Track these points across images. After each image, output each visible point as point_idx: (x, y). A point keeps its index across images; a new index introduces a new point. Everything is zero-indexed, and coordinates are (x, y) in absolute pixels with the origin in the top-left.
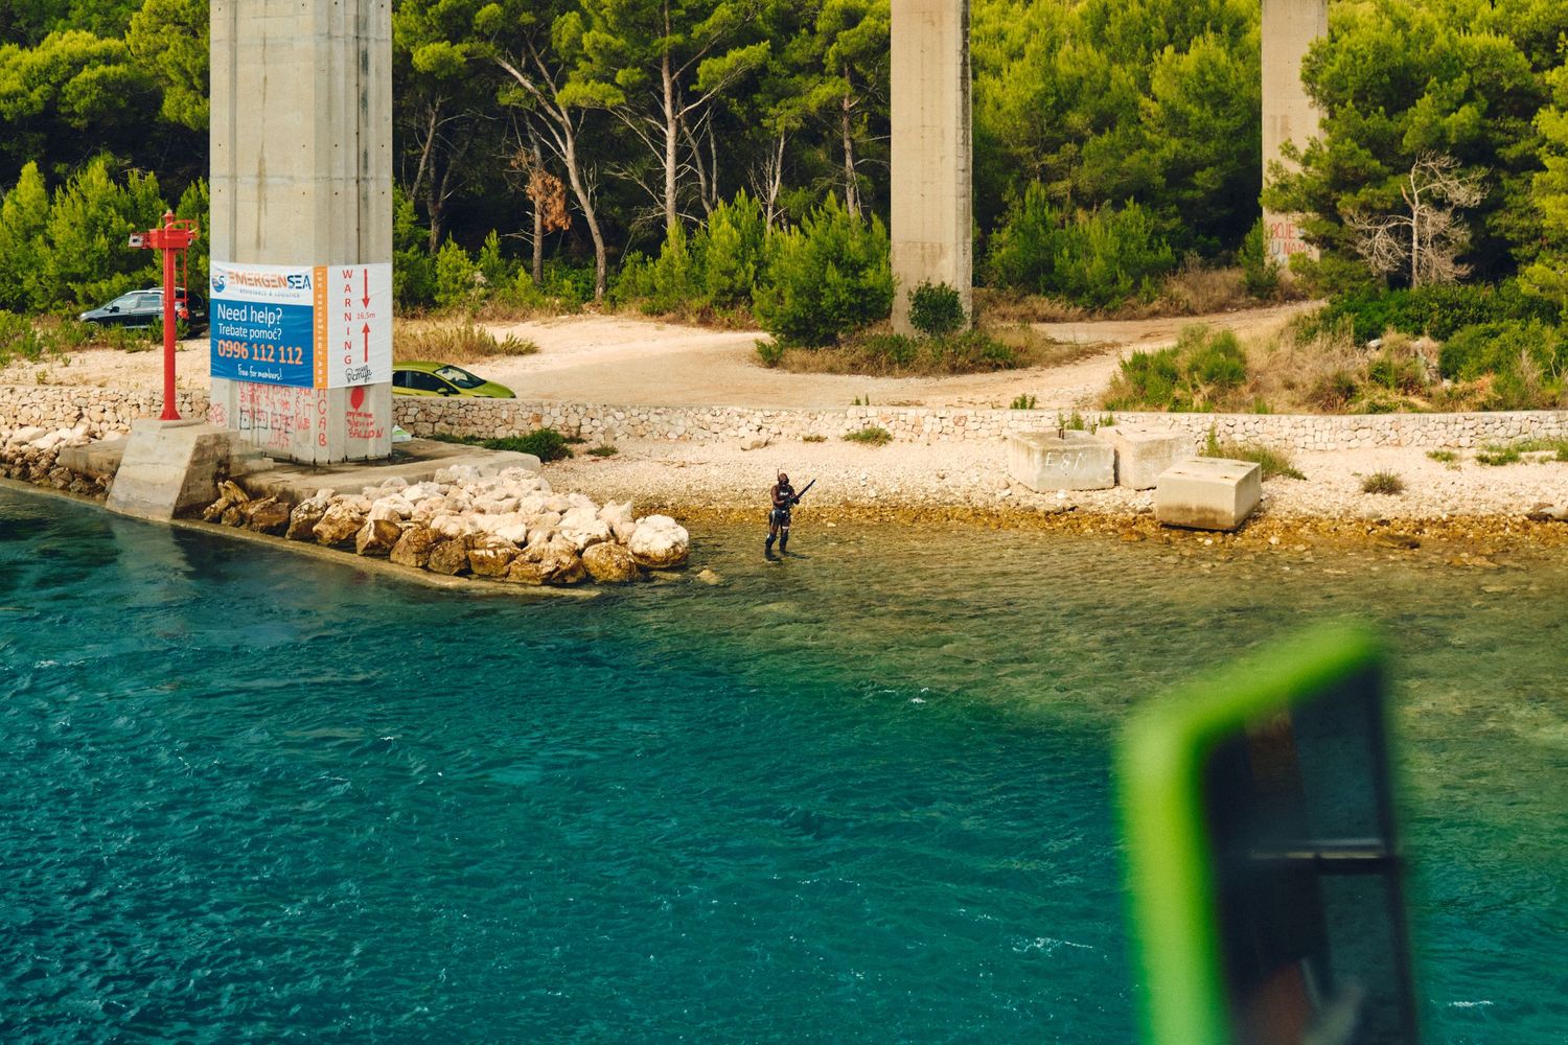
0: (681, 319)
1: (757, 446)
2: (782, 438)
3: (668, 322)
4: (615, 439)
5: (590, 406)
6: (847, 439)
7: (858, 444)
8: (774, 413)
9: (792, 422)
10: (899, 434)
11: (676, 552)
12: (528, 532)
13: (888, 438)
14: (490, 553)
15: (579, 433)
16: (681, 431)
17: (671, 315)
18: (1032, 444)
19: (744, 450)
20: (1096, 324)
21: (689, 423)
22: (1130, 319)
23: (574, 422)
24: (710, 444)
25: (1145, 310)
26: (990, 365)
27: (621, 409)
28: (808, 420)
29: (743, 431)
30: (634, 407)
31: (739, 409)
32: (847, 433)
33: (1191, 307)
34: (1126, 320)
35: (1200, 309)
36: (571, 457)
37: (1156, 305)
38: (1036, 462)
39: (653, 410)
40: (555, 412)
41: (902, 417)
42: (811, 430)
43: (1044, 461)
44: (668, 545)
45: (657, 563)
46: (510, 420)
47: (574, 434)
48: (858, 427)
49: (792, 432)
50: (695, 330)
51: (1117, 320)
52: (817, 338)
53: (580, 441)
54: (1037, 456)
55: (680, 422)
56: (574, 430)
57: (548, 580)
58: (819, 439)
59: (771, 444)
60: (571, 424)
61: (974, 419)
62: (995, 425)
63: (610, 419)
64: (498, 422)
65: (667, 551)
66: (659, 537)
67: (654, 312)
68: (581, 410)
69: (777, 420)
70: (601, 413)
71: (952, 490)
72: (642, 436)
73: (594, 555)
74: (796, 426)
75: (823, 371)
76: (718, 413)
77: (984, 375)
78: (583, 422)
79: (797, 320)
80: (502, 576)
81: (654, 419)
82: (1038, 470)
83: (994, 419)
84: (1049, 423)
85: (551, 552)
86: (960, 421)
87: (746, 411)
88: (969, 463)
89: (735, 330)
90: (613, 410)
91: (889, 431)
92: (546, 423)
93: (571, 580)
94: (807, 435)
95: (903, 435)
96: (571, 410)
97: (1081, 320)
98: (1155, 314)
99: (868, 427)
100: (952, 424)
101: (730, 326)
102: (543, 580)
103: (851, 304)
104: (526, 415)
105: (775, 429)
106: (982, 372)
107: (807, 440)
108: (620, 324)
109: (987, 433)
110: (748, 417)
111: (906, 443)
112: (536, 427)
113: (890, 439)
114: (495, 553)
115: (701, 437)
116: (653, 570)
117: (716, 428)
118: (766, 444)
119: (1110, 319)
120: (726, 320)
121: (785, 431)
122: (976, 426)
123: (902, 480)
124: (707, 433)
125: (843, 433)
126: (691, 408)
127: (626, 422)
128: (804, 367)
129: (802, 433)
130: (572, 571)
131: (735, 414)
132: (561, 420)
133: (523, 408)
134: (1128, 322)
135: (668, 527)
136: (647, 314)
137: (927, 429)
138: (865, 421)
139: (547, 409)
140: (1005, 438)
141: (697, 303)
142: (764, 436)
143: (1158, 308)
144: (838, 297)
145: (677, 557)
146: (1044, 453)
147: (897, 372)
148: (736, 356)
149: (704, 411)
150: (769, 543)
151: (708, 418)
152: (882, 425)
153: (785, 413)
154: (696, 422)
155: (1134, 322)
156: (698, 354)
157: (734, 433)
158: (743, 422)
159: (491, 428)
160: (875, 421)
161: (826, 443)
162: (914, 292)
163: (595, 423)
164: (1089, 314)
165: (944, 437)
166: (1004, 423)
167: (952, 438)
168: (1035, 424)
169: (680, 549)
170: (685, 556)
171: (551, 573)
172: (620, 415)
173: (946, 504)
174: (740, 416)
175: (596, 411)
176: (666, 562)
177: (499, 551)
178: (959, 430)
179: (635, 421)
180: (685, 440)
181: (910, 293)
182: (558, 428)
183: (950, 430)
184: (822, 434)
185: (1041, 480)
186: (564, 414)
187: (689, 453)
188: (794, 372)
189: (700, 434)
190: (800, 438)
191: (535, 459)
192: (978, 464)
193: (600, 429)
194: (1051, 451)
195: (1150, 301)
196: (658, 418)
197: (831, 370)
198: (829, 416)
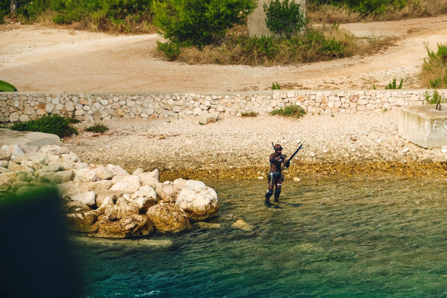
0: (85, 27)
1: (211, 121)
2: (226, 114)
3: (76, 29)
4: (102, 119)
5: (82, 96)
6: (274, 113)
7: (282, 118)
8: (219, 97)
9: (233, 103)
10: (310, 109)
11: (212, 207)
12: (96, 196)
13: (303, 112)
14: (80, 215)
15: (74, 115)
16: (151, 112)
17: (76, 24)
18: (421, 114)
19: (202, 124)
20: (369, 24)
21: (157, 106)
22: (390, 20)
23: (70, 107)
24: (173, 121)
25: (400, 13)
26: (329, 55)
27: (105, 97)
28: (245, 101)
29: (197, 111)
30: (115, 95)
31: (193, 95)
32: (272, 109)
33: (428, 11)
34: (387, 20)
35: (432, 12)
36: (77, 134)
37: (406, 10)
38: (426, 127)
39: (130, 98)
40: (56, 101)
41: (313, 97)
42: (247, 109)
43: (432, 127)
44: (207, 202)
45: (199, 216)
46: (21, 108)
47: (70, 116)
48: (280, 105)
49: (233, 110)
50: (98, 34)
51: (382, 21)
52: (201, 39)
53: (77, 121)
54: (427, 124)
55: (150, 105)
56: (71, 113)
57: (131, 235)
58: (253, 115)
59: (221, 119)
60: (68, 109)
61: (364, 97)
62: (378, 101)
63: (97, 105)
64: (12, 109)
65: (206, 207)
66: (199, 197)
67: (62, 22)
68: (75, 99)
69: (222, 102)
70: (90, 101)
71: (366, 149)
72: (122, 116)
73: (158, 213)
74: (236, 106)
75: (211, 63)
76: (178, 98)
77: (327, 63)
78: (77, 108)
79: (186, 27)
80: (93, 232)
81: (130, 103)
82: (427, 133)
83: (378, 96)
84: (417, 98)
85: (123, 212)
86: (354, 99)
87: (199, 96)
88: (368, 129)
89: (126, 33)
90: (99, 98)
91: (304, 107)
92: (49, 108)
93: (145, 233)
94: (244, 112)
95: (314, 110)
96: (67, 99)
97: (358, 21)
98: (405, 16)
99: (288, 105)
100: (348, 101)
101: (122, 31)
102: (126, 234)
103: (227, 15)
104: (33, 104)
105: (220, 108)
106: (323, 60)
107: (244, 115)
108: (42, 31)
109: (373, 107)
110: (201, 101)
111: (316, 115)
112: (41, 112)
113: (305, 113)
114: (83, 216)
115: (166, 116)
116: (198, 221)
117: (177, 109)
118: (217, 120)
119: (378, 20)
120: (119, 27)
121: (228, 110)
122: (365, 102)
123: (327, 143)
124: (170, 113)
125: (270, 109)
126: (158, 95)
127: (109, 106)
128: (197, 60)
129: (240, 111)
130: (145, 226)
131: (191, 98)
132: (60, 107)
133: (30, 98)
134: (389, 22)
135: (203, 189)
136: (59, 23)
137: (330, 105)
138: (286, 100)
139: (49, 99)
140: (386, 110)
141: (96, 15)
142: (213, 114)
143: (407, 12)
144: (219, 10)
145: (213, 210)
146: (432, 121)
147: (267, 62)
148: (141, 52)
149: (167, 97)
150: (268, 196)
151: (171, 102)
152: (298, 103)
153: (227, 97)
154: (162, 105)
155: (393, 22)
156: (110, 51)
157: (190, 112)
158: (197, 104)
159: (7, 114)
160: (294, 100)
161: (259, 117)
162: (269, 6)
163: (86, 108)
164: (363, 17)
165: (343, 110)
166: (385, 99)
167: (348, 111)
168: (407, 99)
169: (214, 205)
170: (217, 209)
171: (132, 229)
172: (105, 102)
173: (367, 159)
174: (195, 100)
175: (86, 99)
176: (205, 214)
177: (86, 214)
178: (353, 105)
179: (116, 105)
180: (154, 118)
181: (265, 6)
182: (58, 112)
183: (346, 105)
184: (255, 111)
185: (429, 140)
186: (63, 102)
187: (163, 128)
188: (191, 64)
189: (166, 114)
190: (239, 114)
191: (56, 137)
192: (374, 129)
193: (90, 112)
194: (436, 119)
195: (402, 7)
196: (133, 103)
197: (218, 62)
198: (259, 98)
